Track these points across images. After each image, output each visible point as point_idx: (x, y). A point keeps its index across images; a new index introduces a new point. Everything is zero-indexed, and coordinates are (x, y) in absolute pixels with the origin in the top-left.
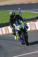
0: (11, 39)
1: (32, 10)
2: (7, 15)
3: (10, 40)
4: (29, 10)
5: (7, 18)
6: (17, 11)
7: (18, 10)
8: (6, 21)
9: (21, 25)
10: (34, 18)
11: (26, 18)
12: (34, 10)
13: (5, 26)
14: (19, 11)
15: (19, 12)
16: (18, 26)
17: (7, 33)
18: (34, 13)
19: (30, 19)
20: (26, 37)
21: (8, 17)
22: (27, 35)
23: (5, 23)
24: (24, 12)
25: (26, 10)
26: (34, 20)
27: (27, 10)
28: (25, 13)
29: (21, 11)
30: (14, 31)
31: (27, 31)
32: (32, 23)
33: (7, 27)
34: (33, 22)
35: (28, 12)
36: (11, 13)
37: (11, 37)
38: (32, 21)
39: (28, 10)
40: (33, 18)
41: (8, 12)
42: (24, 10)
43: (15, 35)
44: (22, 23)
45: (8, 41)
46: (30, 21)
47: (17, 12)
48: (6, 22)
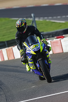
0: (19, 69)
1: (55, 17)
2: (10, 26)
3: (16, 72)
4: (50, 18)
5: (11, 32)
6: (29, 19)
7: (31, 17)
8: (9, 37)
9: (37, 45)
10: (60, 31)
11: (45, 32)
12: (59, 17)
13: (7, 46)
14: (31, 19)
15: (33, 22)
16: (32, 47)
17: (10, 59)
18: (60, 23)
19: (52, 33)
20: (47, 67)
21: (12, 30)
22: (48, 62)
23: (7, 42)
24: (41, 20)
25: (44, 17)
26: (58, 35)
27: (46, 18)
28: (42, 23)
29: (37, 19)
30: (25, 55)
31: (48, 56)
32: (55, 40)
33: (11, 48)
34: (57, 38)
35: (48, 20)
36: (18, 23)
37: (19, 67)
38: (55, 37)
39: (48, 17)
40: (57, 32)
41: (13, 21)
42: (42, 18)
43: (26, 63)
44: (39, 41)
45: (12, 73)
46: (53, 37)
47: (28, 21)
48: (10, 39)
